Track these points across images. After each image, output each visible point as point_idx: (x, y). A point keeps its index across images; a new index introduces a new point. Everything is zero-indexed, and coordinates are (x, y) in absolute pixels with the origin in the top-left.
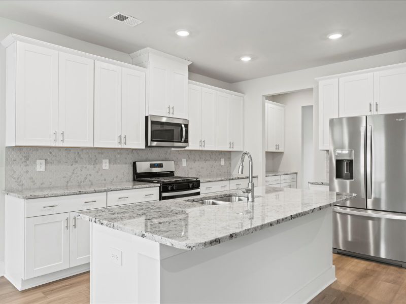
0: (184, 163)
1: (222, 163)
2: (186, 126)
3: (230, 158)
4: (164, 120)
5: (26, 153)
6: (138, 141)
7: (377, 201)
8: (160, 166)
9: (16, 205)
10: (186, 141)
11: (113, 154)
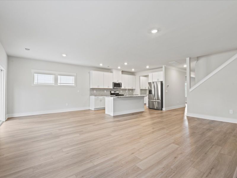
0: (121, 92)
1: (131, 92)
2: (121, 84)
3: (133, 91)
4: (117, 83)
5: (93, 89)
6: (111, 87)
7: (155, 99)
8: (116, 92)
9: (93, 98)
10: (121, 87)
11: (107, 89)
